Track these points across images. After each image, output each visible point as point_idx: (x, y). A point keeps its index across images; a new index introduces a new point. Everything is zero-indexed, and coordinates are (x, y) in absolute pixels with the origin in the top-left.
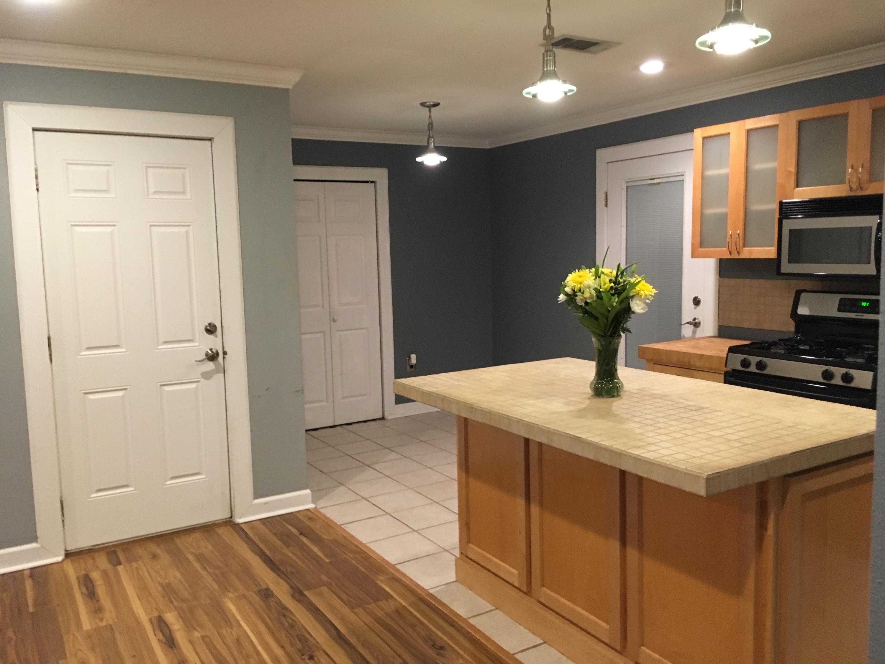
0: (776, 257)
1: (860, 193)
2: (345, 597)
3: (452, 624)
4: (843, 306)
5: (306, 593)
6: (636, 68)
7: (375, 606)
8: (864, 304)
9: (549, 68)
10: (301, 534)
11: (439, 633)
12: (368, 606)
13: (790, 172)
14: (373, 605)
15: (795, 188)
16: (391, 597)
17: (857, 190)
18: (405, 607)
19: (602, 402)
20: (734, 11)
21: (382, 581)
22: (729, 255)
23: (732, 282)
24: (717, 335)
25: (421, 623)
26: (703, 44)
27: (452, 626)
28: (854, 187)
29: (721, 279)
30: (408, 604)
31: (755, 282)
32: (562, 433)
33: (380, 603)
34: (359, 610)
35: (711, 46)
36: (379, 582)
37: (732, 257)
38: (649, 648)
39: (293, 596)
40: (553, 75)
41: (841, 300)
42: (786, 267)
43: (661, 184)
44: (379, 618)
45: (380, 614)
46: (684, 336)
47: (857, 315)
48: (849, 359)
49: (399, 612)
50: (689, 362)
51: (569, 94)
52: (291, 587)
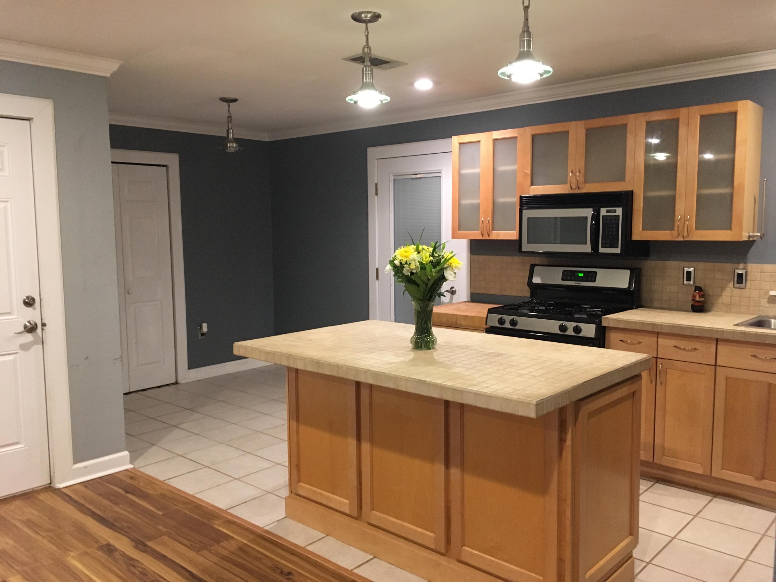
0: (518, 239)
1: (577, 191)
2: (188, 543)
3: (293, 553)
4: (565, 276)
5: (149, 543)
6: (412, 84)
7: (218, 546)
8: (581, 275)
9: (368, 81)
10: (127, 492)
11: (283, 562)
12: (212, 548)
13: (526, 173)
14: (216, 546)
15: (530, 186)
16: (232, 538)
17: (575, 189)
18: (246, 544)
19: (423, 353)
20: (526, 50)
21: (218, 525)
22: (482, 237)
23: (482, 258)
24: (469, 300)
25: (266, 556)
26: (503, 74)
27: (293, 554)
28: (574, 187)
29: (472, 256)
30: (248, 541)
31: (498, 259)
32: (408, 379)
33: (220, 544)
34: (205, 552)
35: (509, 76)
36: (216, 526)
37: (484, 238)
38: (469, 547)
39: (136, 547)
40: (371, 86)
41: (564, 271)
42: (526, 247)
43: (422, 179)
44: (227, 557)
45: (225, 553)
46: (443, 301)
47: (575, 283)
48: (577, 316)
49: (242, 549)
50: (456, 322)
51: (384, 102)
52: (132, 540)
